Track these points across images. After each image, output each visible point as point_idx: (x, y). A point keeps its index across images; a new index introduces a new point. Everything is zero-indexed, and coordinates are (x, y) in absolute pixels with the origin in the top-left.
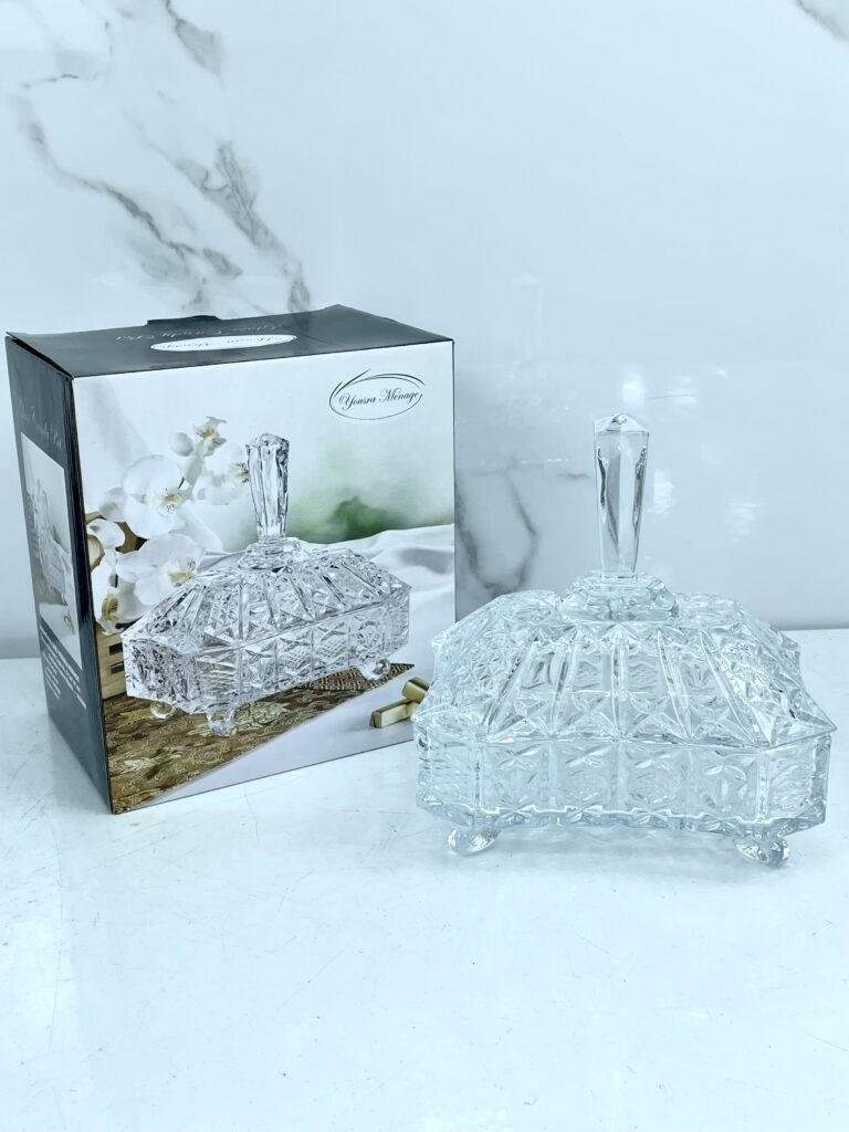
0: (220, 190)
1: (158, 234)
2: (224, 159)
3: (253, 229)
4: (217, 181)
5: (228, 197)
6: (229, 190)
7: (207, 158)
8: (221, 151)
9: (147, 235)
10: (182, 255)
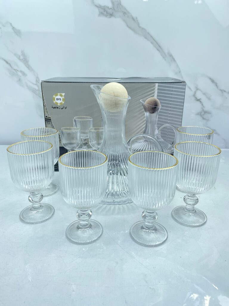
0: (22, 59)
1: (12, 67)
2: (23, 53)
3: (29, 67)
4: (22, 58)
5: (24, 61)
6: (24, 60)
7: (19, 53)
8: (22, 52)
9: (10, 68)
10: (16, 71)
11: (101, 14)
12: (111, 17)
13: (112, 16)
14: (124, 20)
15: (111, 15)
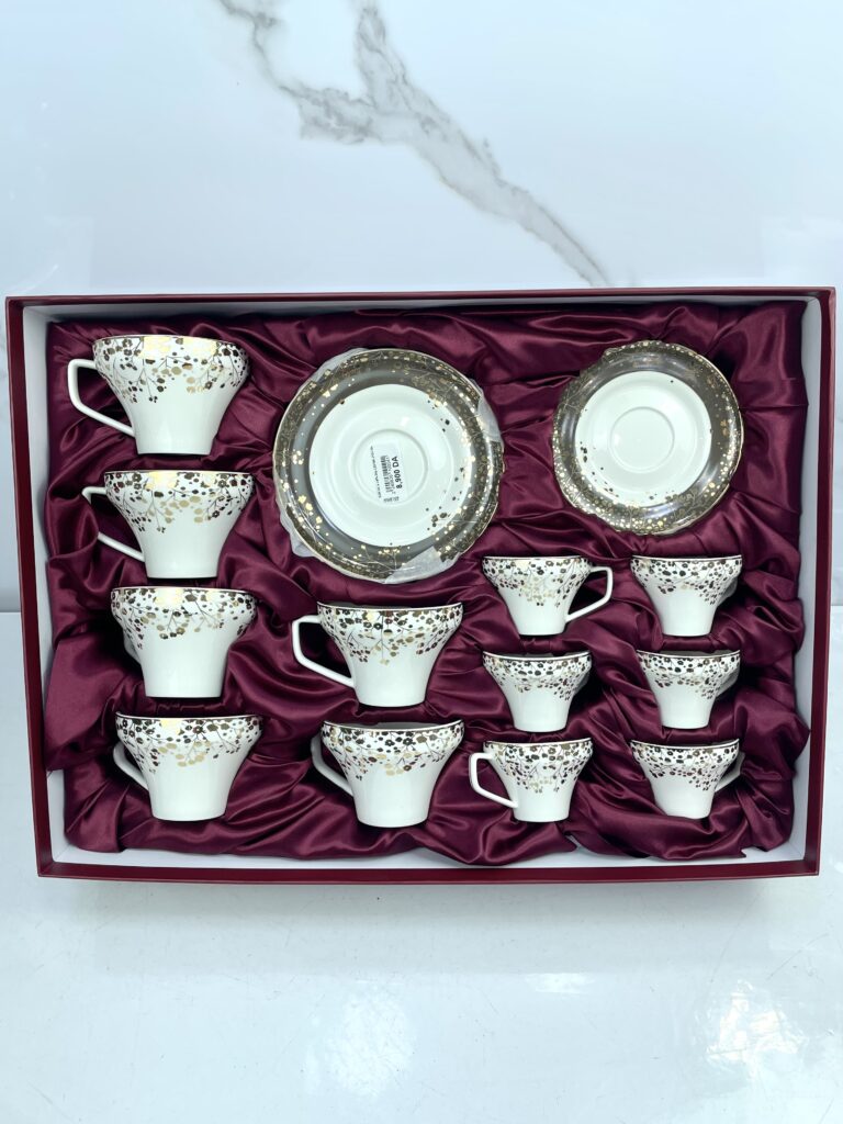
11: (313, 125)
12: (361, 141)
13: (366, 135)
14: (426, 155)
15: (363, 131)
